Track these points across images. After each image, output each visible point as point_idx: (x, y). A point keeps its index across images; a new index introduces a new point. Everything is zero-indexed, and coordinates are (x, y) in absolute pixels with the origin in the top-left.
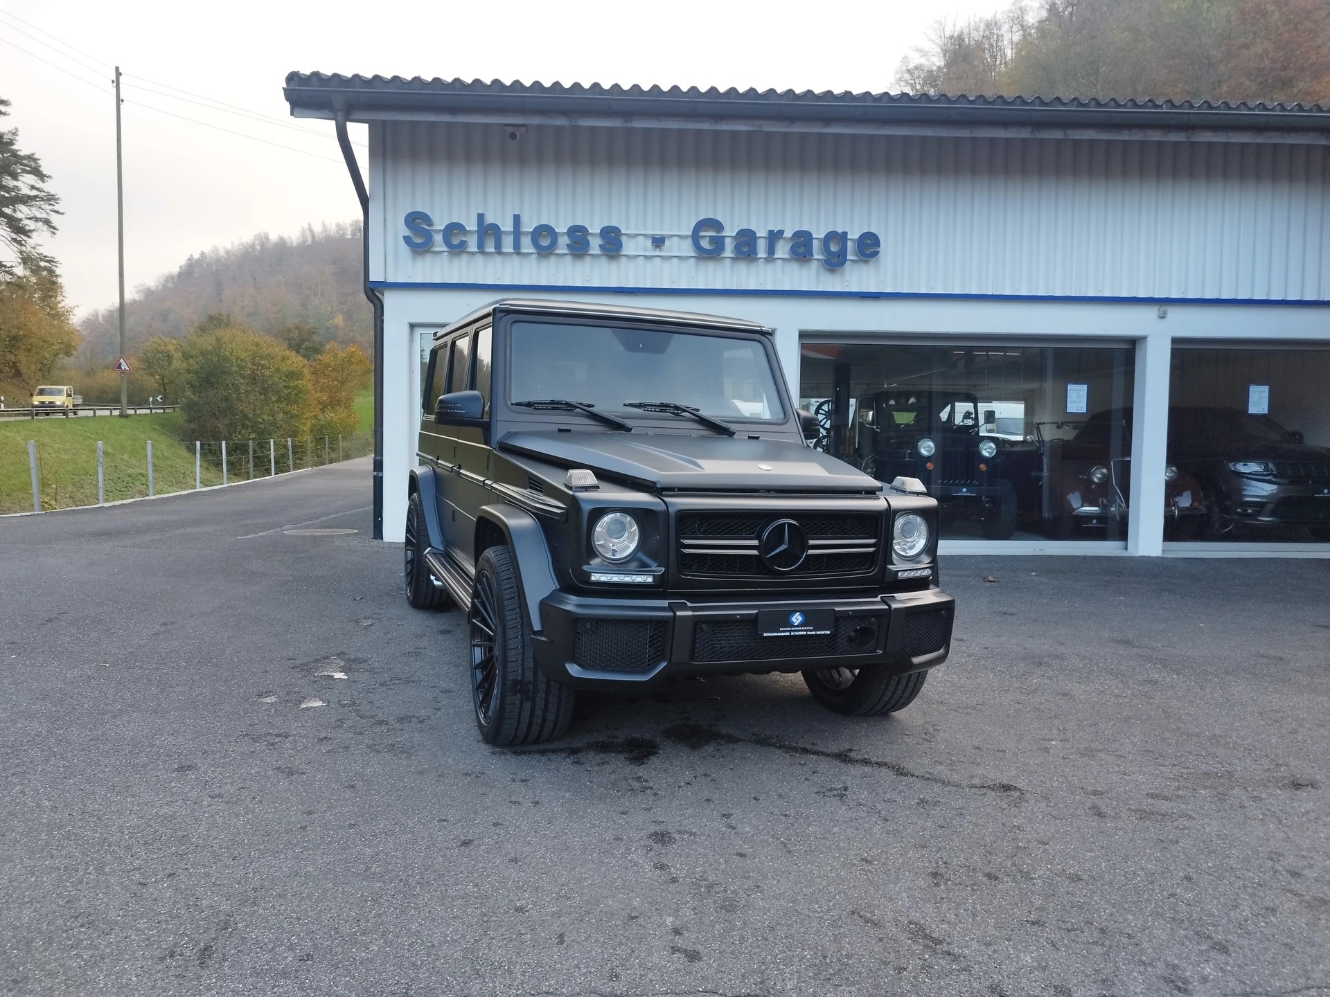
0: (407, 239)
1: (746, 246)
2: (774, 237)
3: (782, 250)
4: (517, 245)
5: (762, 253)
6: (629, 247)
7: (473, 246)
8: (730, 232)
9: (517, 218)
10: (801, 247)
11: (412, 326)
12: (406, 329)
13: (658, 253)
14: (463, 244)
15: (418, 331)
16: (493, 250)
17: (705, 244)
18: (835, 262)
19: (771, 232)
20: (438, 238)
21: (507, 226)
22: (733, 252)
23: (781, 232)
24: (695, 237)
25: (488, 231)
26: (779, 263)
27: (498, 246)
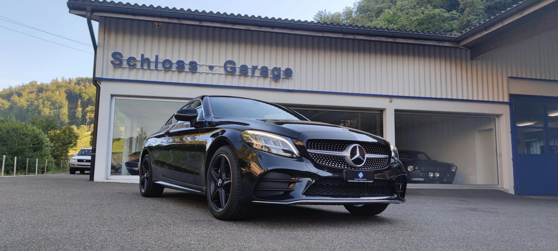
0: (112, 62)
1: (244, 71)
2: (255, 68)
3: (257, 73)
4: (156, 66)
5: (250, 74)
6: (200, 69)
7: (139, 65)
8: (238, 66)
9: (157, 57)
10: (264, 72)
11: (112, 96)
12: (109, 97)
13: (211, 72)
14: (135, 65)
15: (114, 98)
16: (147, 68)
17: (229, 69)
18: (276, 78)
19: (253, 66)
20: (125, 63)
21: (153, 59)
22: (239, 73)
23: (257, 67)
24: (225, 67)
25: (145, 61)
26: (256, 78)
27: (149, 66)
